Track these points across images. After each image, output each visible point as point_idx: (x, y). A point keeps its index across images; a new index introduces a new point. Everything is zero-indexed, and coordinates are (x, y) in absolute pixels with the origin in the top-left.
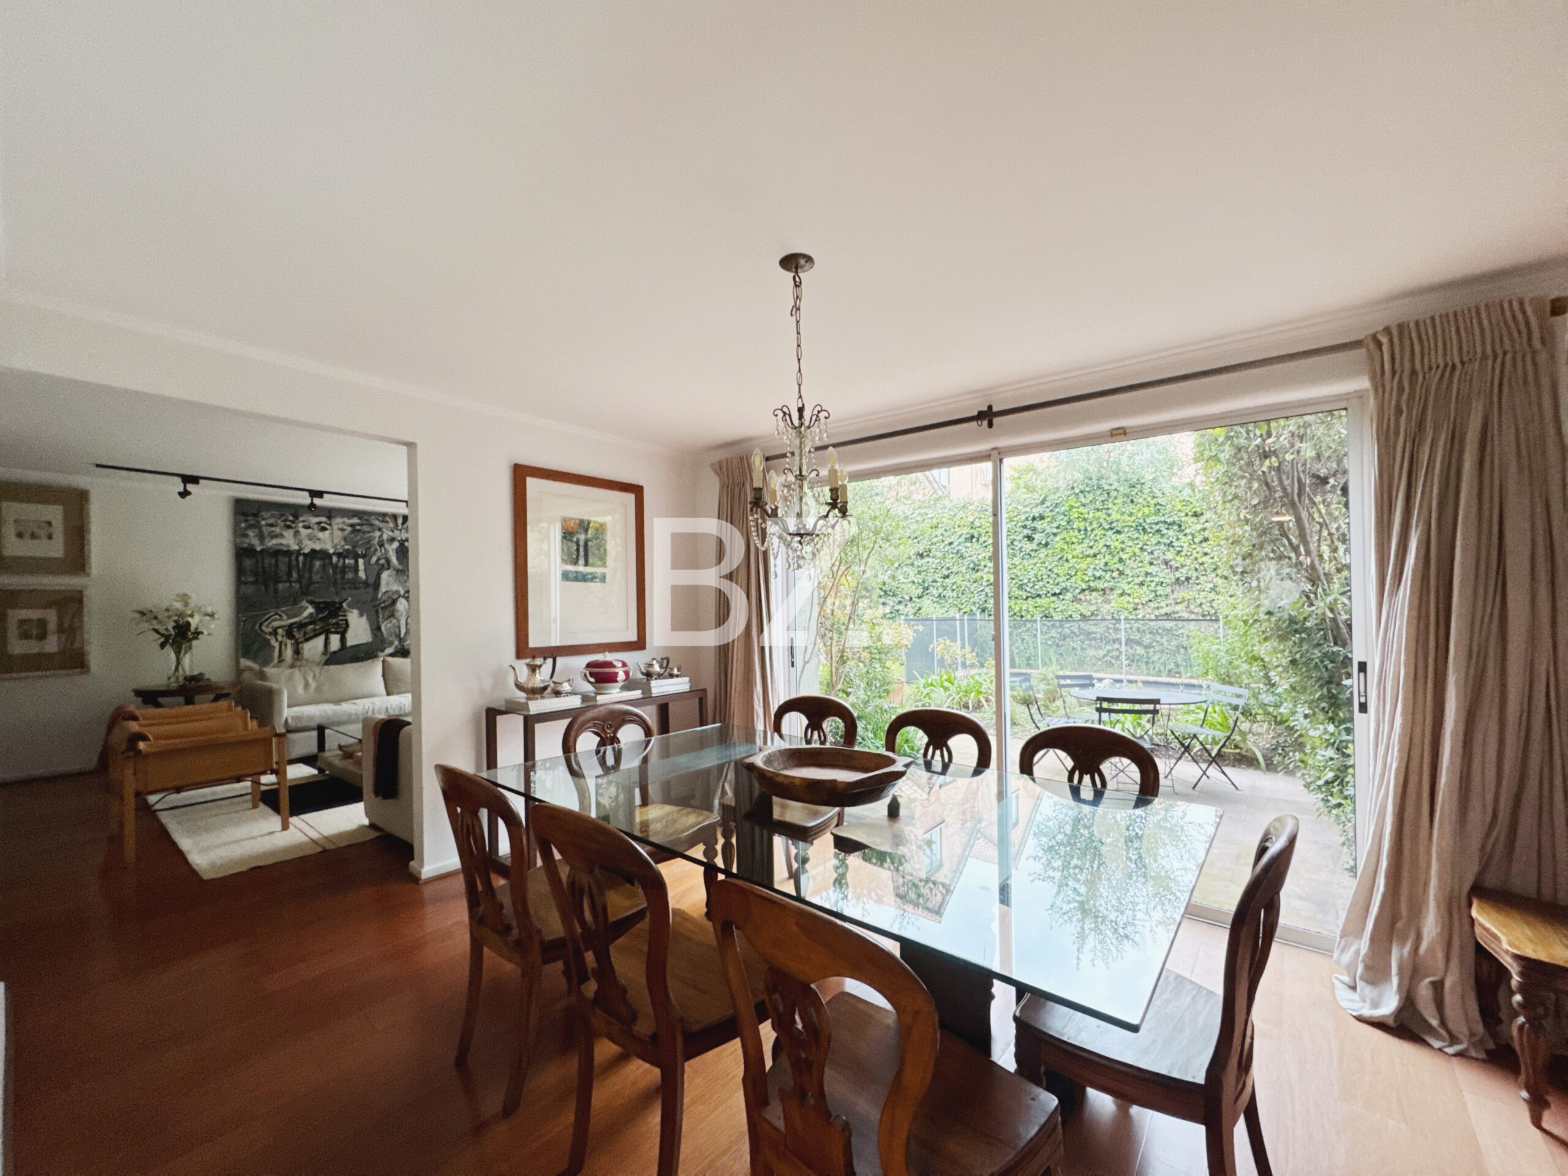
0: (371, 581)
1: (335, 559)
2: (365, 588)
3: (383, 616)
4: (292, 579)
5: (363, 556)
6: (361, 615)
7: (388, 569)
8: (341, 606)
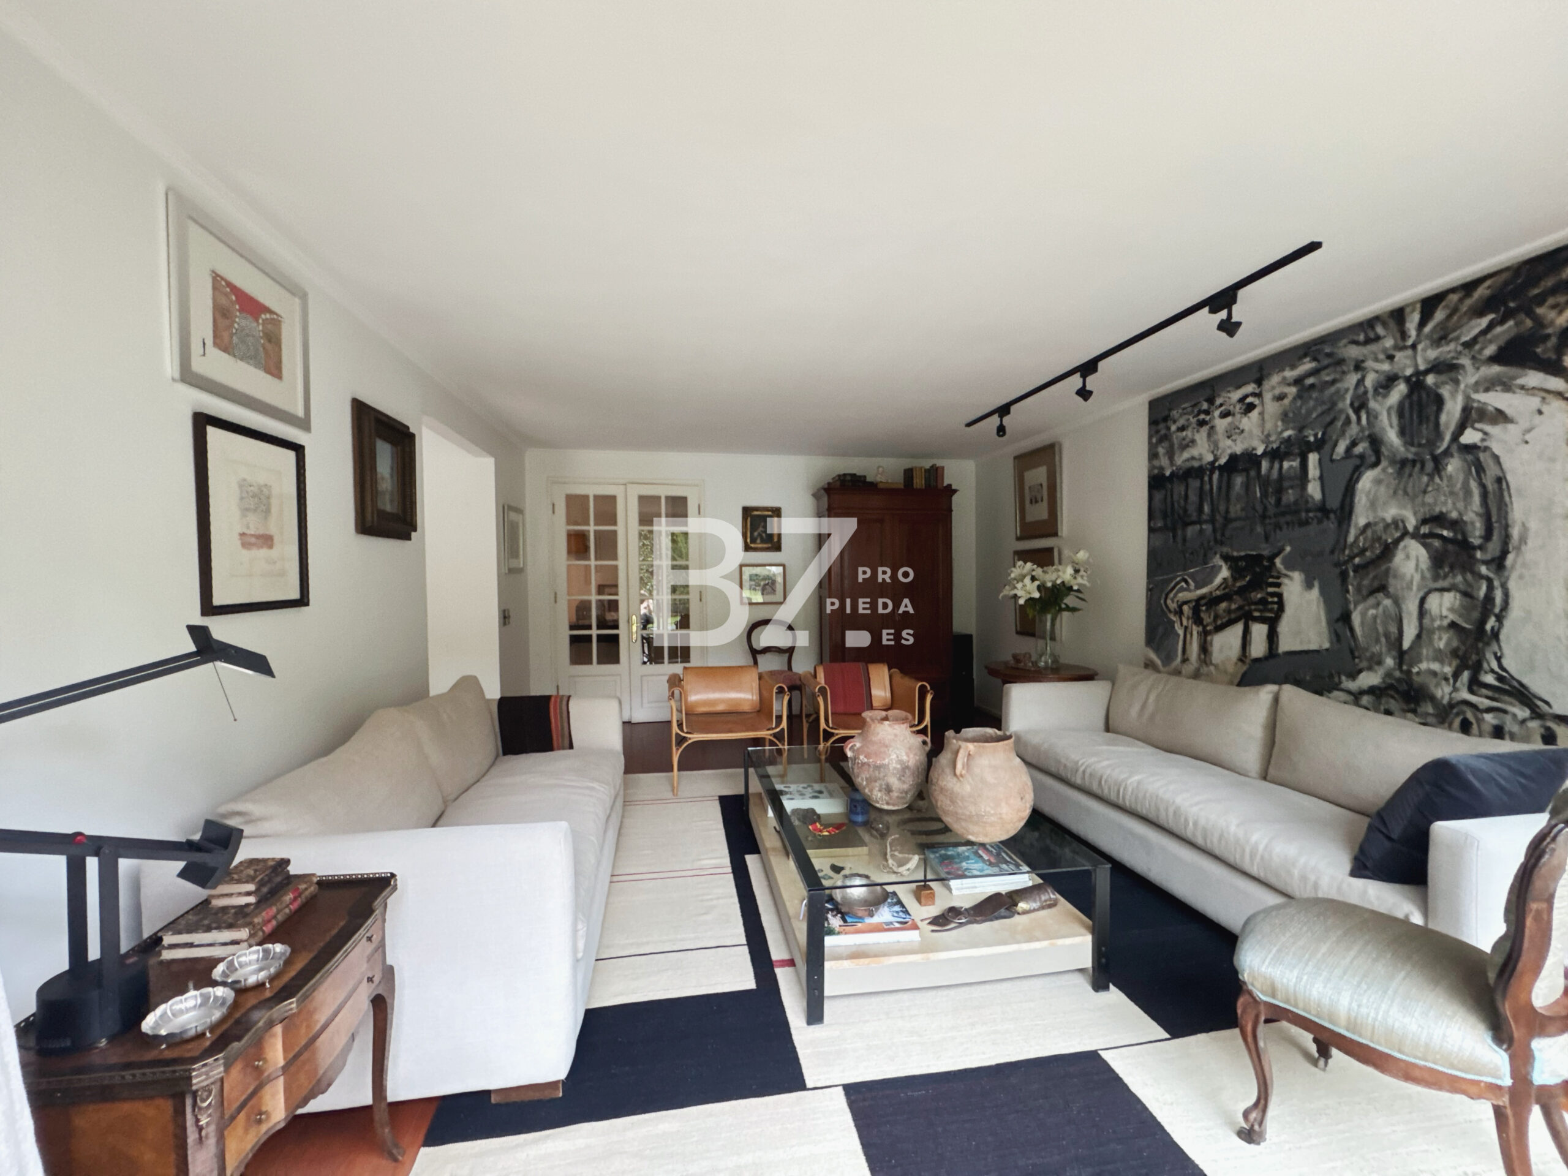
0: (1334, 503)
1: (1265, 465)
2: (1320, 522)
3: (1358, 589)
4: (1205, 517)
5: (1318, 446)
6: (1309, 585)
7: (1376, 464)
8: (1274, 564)
